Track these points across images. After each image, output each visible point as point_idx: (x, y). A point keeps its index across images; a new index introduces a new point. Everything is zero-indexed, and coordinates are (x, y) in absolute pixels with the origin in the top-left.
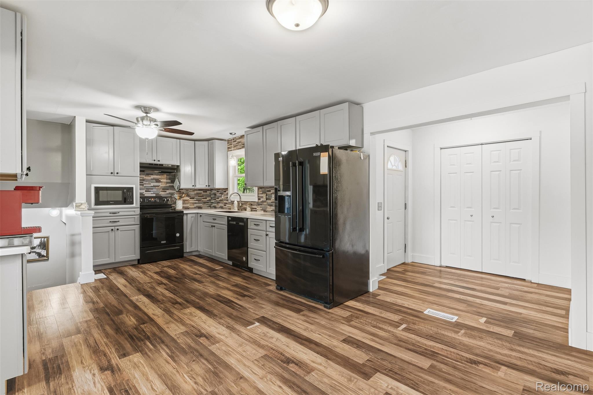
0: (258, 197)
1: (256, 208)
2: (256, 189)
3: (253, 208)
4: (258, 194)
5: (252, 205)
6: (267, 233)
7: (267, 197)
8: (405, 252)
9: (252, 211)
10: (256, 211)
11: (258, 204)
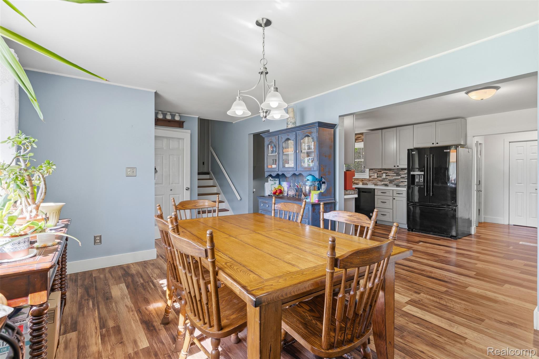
0: (369, 175)
1: (367, 183)
2: (367, 170)
3: (364, 183)
4: (369, 173)
5: (363, 180)
6: (394, 198)
7: (378, 175)
8: (479, 215)
9: (363, 185)
10: (367, 185)
11: (369, 180)
